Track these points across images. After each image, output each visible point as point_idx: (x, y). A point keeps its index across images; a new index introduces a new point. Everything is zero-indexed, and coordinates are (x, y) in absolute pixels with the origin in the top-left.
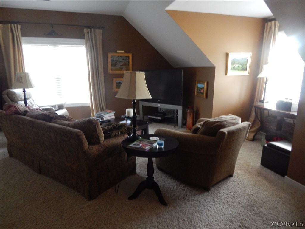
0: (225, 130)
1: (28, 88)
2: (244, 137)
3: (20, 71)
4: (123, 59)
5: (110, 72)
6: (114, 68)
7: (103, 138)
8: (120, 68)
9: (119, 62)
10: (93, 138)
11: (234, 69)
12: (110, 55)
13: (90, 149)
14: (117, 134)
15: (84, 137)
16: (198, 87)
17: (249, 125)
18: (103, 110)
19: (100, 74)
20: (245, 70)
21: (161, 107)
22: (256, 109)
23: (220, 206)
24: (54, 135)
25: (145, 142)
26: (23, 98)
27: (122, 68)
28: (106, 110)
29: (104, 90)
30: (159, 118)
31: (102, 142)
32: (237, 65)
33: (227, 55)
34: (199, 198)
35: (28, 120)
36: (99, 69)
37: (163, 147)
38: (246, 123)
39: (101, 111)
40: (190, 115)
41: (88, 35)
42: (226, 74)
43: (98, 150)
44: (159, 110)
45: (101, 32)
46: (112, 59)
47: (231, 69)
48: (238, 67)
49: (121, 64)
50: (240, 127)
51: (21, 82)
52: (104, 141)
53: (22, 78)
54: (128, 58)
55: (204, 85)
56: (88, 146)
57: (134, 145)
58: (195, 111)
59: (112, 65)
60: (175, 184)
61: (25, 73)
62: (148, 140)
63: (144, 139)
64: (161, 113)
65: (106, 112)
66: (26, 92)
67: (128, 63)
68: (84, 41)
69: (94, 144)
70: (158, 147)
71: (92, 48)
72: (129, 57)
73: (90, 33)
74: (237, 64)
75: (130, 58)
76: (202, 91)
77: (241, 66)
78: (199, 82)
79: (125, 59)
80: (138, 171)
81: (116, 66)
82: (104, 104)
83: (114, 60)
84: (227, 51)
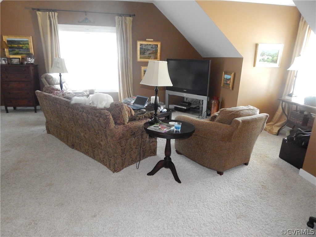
0: (240, 119)
1: (63, 72)
2: (261, 128)
3: (56, 57)
4: (152, 48)
5: (139, 59)
6: (142, 56)
7: (128, 120)
8: (148, 56)
9: (148, 50)
10: (118, 119)
11: (263, 60)
12: (139, 43)
13: (116, 128)
14: (141, 118)
15: (111, 117)
16: (225, 78)
17: (267, 116)
18: (130, 97)
19: (128, 62)
20: (275, 62)
21: (187, 97)
22: (284, 103)
23: (229, 188)
24: (86, 114)
25: (165, 125)
26: (59, 82)
27: (151, 56)
28: (133, 96)
29: (132, 77)
30: (184, 108)
31: (126, 123)
32: (267, 57)
33: (257, 45)
34: (211, 180)
35: (64, 100)
36: (128, 56)
37: (179, 130)
38: (264, 115)
39: (128, 97)
40: (215, 106)
41: (119, 23)
42: (254, 66)
43: (123, 130)
44: (185, 99)
45: (132, 20)
46: (141, 47)
47: (260, 61)
48: (268, 58)
49: (149, 52)
50: (256, 117)
51: (58, 67)
52: (128, 123)
53: (59, 63)
54: (156, 47)
55: (231, 76)
56: (114, 125)
57: (154, 126)
58: (220, 102)
59: (140, 53)
60: (191, 167)
61: (61, 59)
62: (167, 124)
63: (164, 123)
64: (186, 102)
65: (133, 98)
66: (62, 77)
67: (156, 51)
68: (114, 29)
69: (119, 124)
70: (175, 130)
71: (122, 36)
72: (157, 45)
73: (121, 21)
74: (267, 55)
75: (159, 46)
76: (228, 82)
77: (271, 58)
78: (226, 73)
79: (153, 47)
80: (158, 153)
81: (145, 54)
82: (132, 91)
83: (142, 49)
84: (257, 42)
